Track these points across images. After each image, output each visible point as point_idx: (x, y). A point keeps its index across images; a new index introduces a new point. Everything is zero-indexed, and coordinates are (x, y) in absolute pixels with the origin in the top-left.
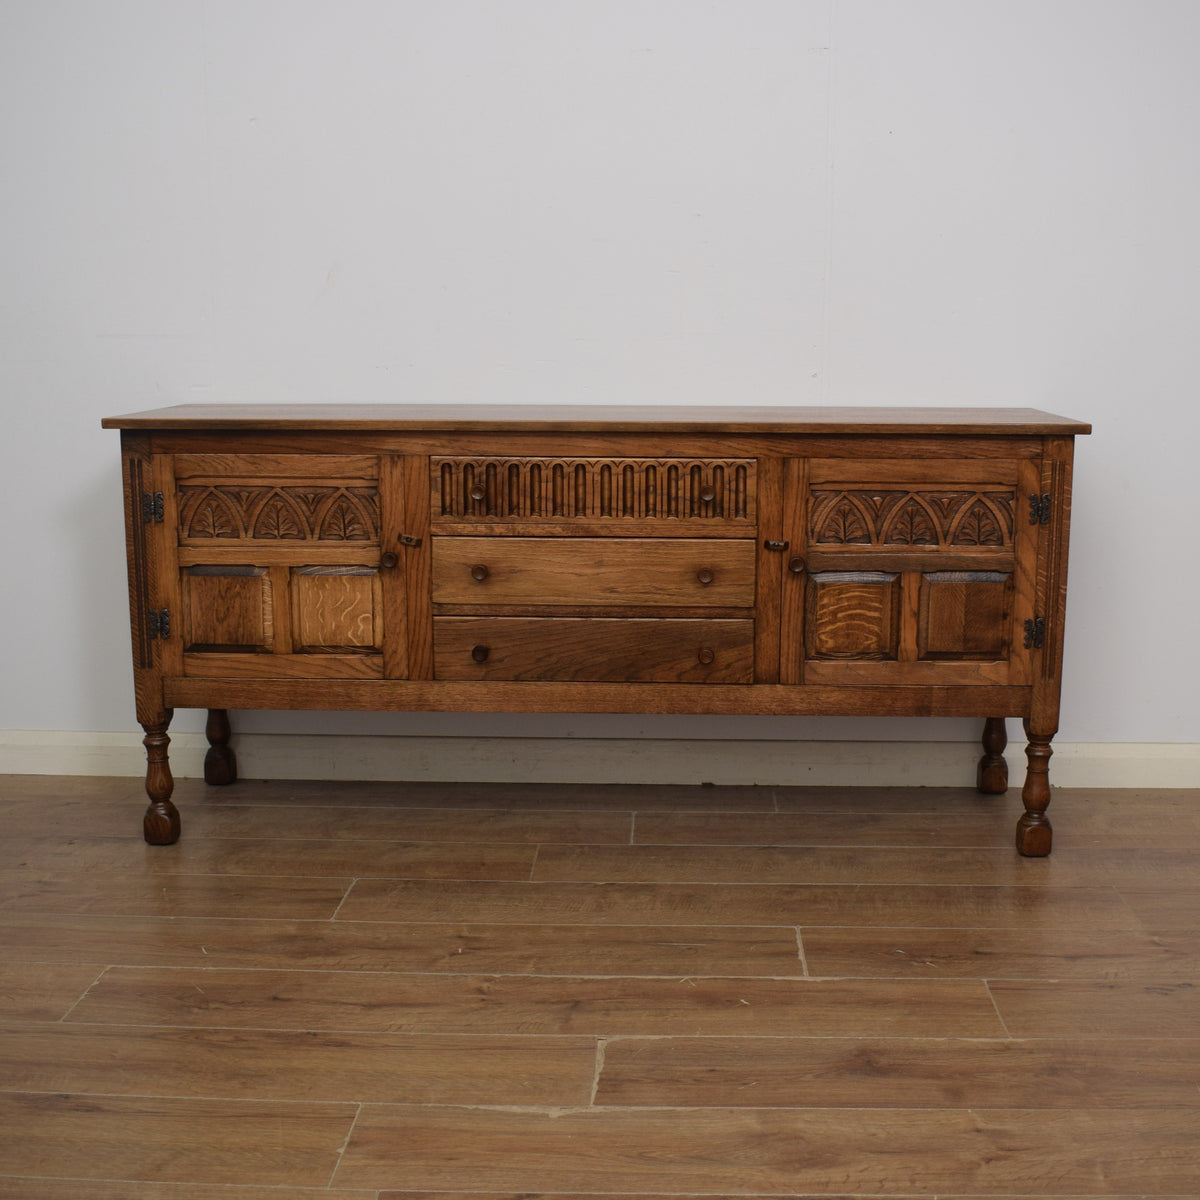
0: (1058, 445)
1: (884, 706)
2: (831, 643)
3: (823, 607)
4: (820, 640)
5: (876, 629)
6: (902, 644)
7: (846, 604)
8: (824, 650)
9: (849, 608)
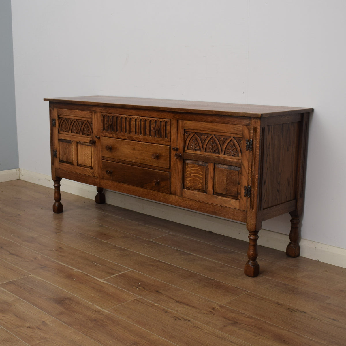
0: (255, 121)
1: (203, 209)
2: (189, 184)
3: (187, 171)
4: (187, 183)
5: (201, 181)
6: (208, 188)
7: (193, 171)
8: (187, 186)
9: (194, 173)
